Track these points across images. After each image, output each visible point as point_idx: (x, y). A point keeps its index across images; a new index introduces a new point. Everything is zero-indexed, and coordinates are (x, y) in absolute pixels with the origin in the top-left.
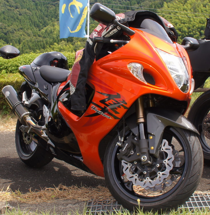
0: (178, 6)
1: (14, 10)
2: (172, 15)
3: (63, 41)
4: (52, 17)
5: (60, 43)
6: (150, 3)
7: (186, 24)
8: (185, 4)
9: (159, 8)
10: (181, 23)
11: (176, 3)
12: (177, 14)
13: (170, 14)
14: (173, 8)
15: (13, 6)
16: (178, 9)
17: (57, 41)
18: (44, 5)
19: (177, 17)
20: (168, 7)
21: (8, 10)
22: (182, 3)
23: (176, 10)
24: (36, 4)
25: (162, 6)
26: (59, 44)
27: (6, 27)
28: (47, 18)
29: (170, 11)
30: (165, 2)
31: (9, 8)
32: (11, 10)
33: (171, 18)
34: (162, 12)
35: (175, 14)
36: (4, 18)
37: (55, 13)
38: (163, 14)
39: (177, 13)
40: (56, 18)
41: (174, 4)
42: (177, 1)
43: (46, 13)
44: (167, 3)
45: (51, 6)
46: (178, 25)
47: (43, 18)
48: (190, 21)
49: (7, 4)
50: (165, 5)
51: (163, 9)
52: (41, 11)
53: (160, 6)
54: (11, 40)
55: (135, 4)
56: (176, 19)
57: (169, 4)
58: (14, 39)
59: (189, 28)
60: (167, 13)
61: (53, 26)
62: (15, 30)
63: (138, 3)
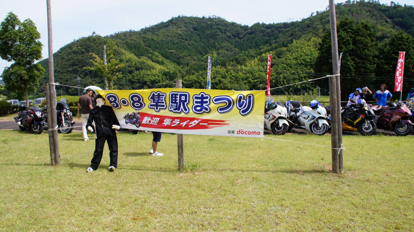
0: (304, 42)
1: (184, 41)
2: (299, 49)
3: (219, 66)
4: (212, 47)
5: (217, 67)
6: (284, 39)
7: (308, 56)
8: (309, 41)
9: (290, 43)
10: (305, 55)
11: (303, 40)
12: (303, 49)
13: (297, 48)
14: (300, 44)
15: (184, 39)
16: (303, 45)
17: (214, 65)
18: (206, 38)
19: (302, 51)
20: (297, 43)
21: (181, 41)
22: (307, 41)
23: (302, 46)
24: (201, 38)
25: (292, 42)
26: (215, 67)
27: (178, 53)
28: (208, 48)
29: (298, 46)
30: (294, 40)
31: (181, 40)
32: (182, 41)
33: (298, 51)
34: (292, 47)
35: (301, 49)
36: (178, 47)
37: (214, 45)
38: (293, 48)
39: (302, 47)
40: (214, 48)
41: (301, 41)
42: (303, 39)
43: (207, 44)
44: (296, 40)
45: (211, 40)
46: (303, 57)
47: (205, 48)
48: (312, 54)
49: (180, 37)
50: (294, 41)
51: (293, 44)
52: (204, 43)
53: (291, 42)
54: (182, 64)
55: (273, 40)
56: (302, 52)
57: (297, 41)
58: (184, 62)
59: (311, 59)
60: (296, 47)
61: (213, 53)
62: (185, 56)
63: (275, 39)
